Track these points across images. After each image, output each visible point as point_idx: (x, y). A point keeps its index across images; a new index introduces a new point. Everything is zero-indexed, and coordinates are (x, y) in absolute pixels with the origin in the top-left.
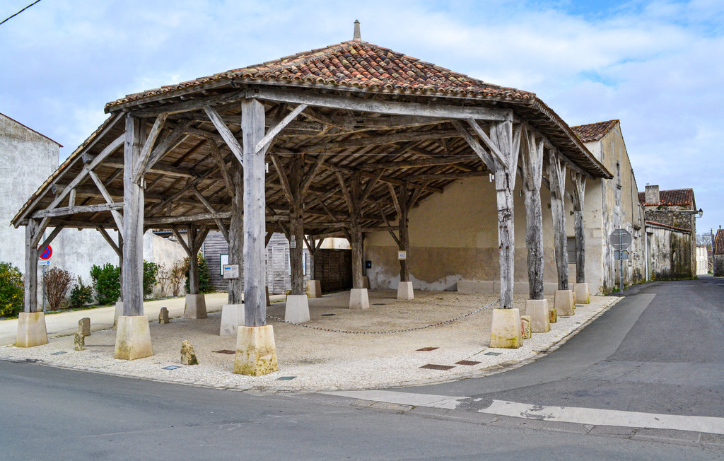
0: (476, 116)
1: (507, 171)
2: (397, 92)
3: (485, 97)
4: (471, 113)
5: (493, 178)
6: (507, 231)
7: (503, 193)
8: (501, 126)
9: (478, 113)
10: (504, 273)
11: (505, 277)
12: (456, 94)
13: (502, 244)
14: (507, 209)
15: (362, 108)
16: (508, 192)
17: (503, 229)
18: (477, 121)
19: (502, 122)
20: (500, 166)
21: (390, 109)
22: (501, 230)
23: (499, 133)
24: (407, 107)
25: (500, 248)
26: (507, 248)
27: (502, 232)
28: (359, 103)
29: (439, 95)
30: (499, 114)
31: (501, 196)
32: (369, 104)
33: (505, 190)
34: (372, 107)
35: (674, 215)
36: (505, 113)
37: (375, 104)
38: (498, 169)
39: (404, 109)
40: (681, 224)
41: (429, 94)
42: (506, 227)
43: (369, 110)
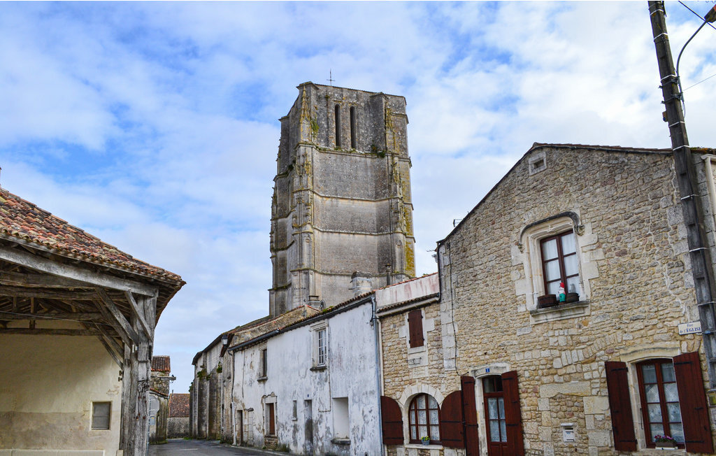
0: (133, 290)
1: (150, 344)
2: (79, 258)
3: (146, 274)
4: (129, 286)
5: (136, 349)
6: (146, 402)
7: (145, 365)
8: (148, 301)
9: (134, 287)
10: (139, 443)
11: (139, 448)
12: (126, 267)
13: (139, 414)
14: (147, 380)
15: (41, 267)
16: (149, 364)
17: (141, 400)
18: (134, 294)
19: (151, 297)
20: (144, 339)
21: (65, 272)
22: (139, 400)
23: (146, 307)
24: (80, 272)
25: (137, 418)
26: (144, 418)
27: (140, 403)
28: (39, 262)
29: (112, 266)
30: (150, 290)
31: (142, 367)
32: (49, 264)
33: (146, 362)
34: (50, 267)
35: (155, 380)
36: (154, 290)
37: (53, 265)
38: (142, 341)
39: (76, 274)
40: (160, 389)
41: (105, 264)
42: (144, 397)
43: (47, 271)
